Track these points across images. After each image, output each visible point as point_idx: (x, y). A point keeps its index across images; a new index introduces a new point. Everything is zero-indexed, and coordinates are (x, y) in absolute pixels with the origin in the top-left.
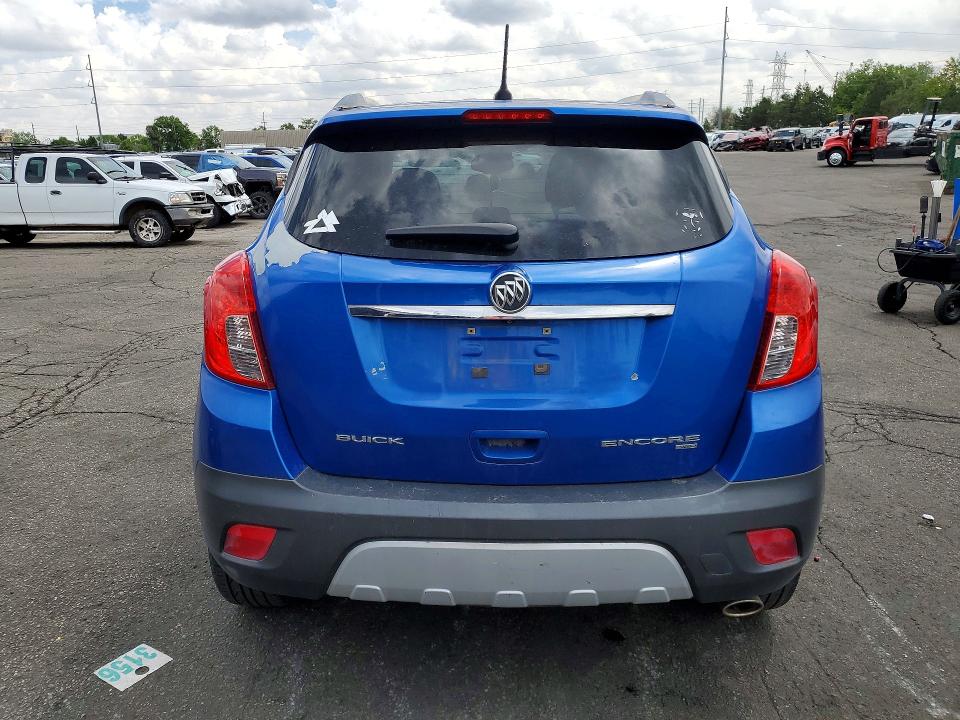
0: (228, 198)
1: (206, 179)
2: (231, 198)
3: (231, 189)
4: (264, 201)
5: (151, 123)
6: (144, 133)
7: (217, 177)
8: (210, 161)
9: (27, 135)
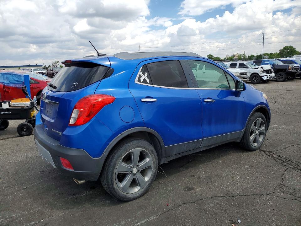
0: (265, 74)
1: (258, 68)
2: (266, 74)
3: (268, 72)
4: (282, 76)
5: (282, 48)
6: (278, 52)
7: (262, 68)
8: (265, 62)
9: (243, 55)
